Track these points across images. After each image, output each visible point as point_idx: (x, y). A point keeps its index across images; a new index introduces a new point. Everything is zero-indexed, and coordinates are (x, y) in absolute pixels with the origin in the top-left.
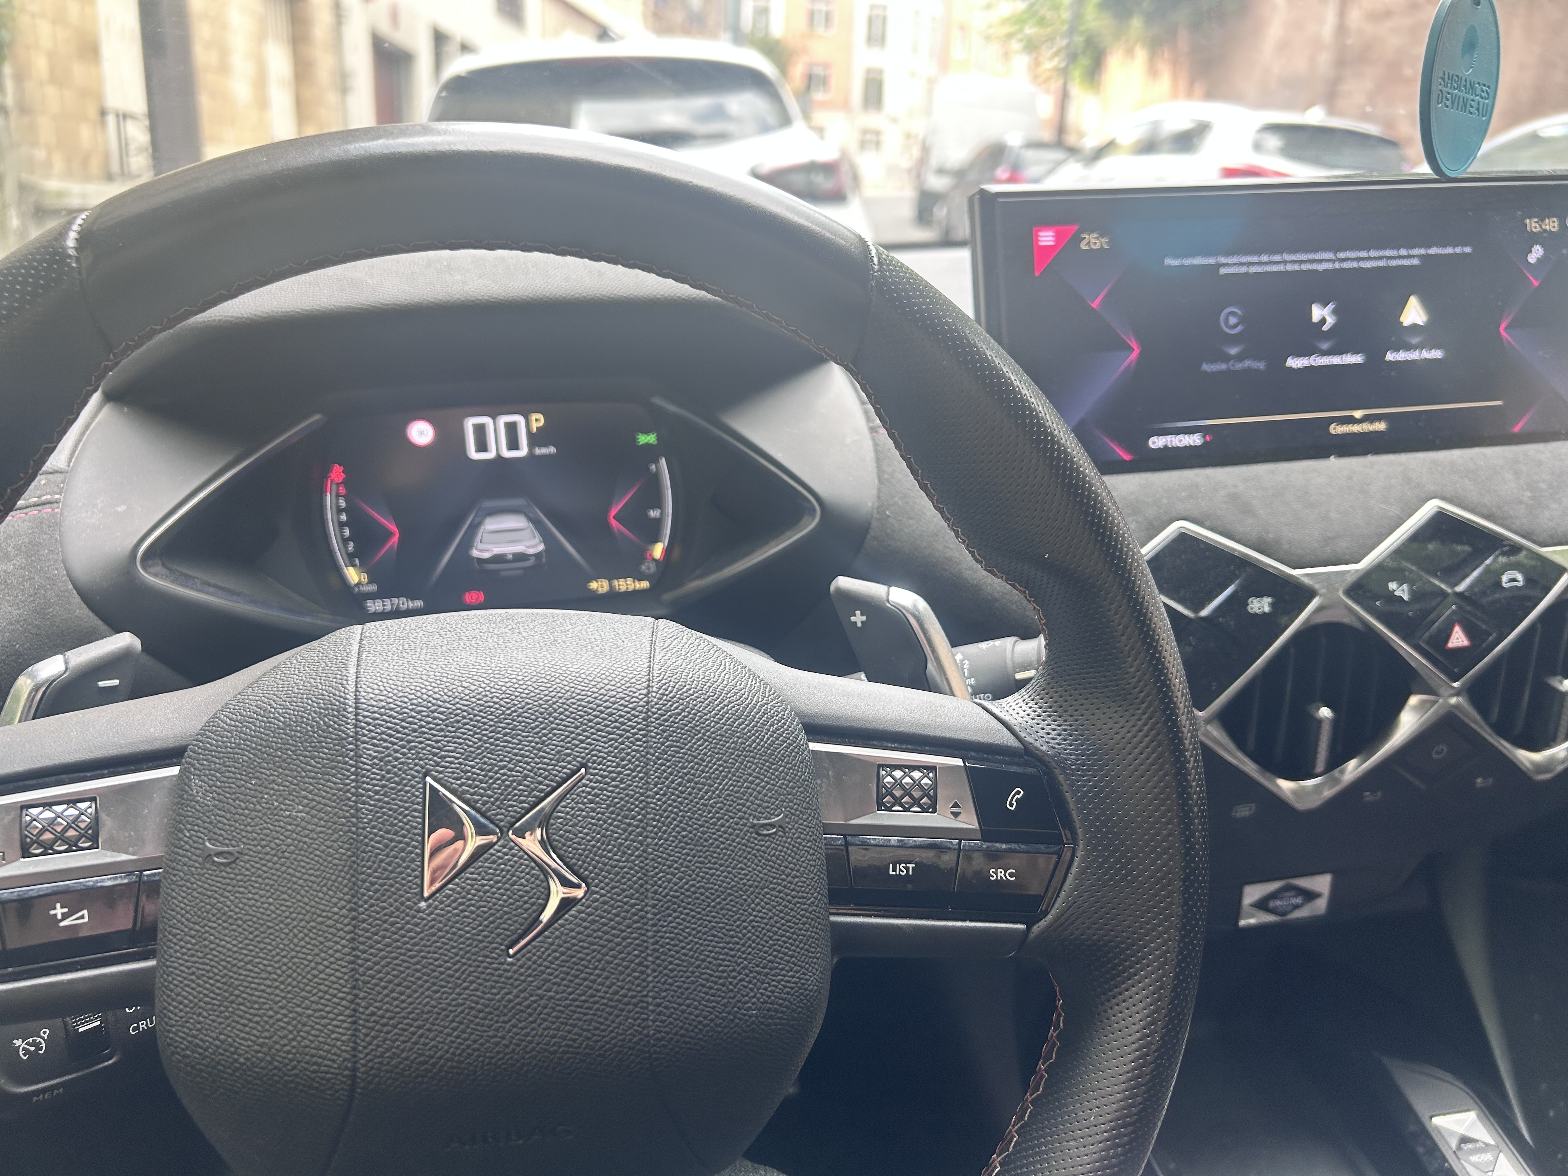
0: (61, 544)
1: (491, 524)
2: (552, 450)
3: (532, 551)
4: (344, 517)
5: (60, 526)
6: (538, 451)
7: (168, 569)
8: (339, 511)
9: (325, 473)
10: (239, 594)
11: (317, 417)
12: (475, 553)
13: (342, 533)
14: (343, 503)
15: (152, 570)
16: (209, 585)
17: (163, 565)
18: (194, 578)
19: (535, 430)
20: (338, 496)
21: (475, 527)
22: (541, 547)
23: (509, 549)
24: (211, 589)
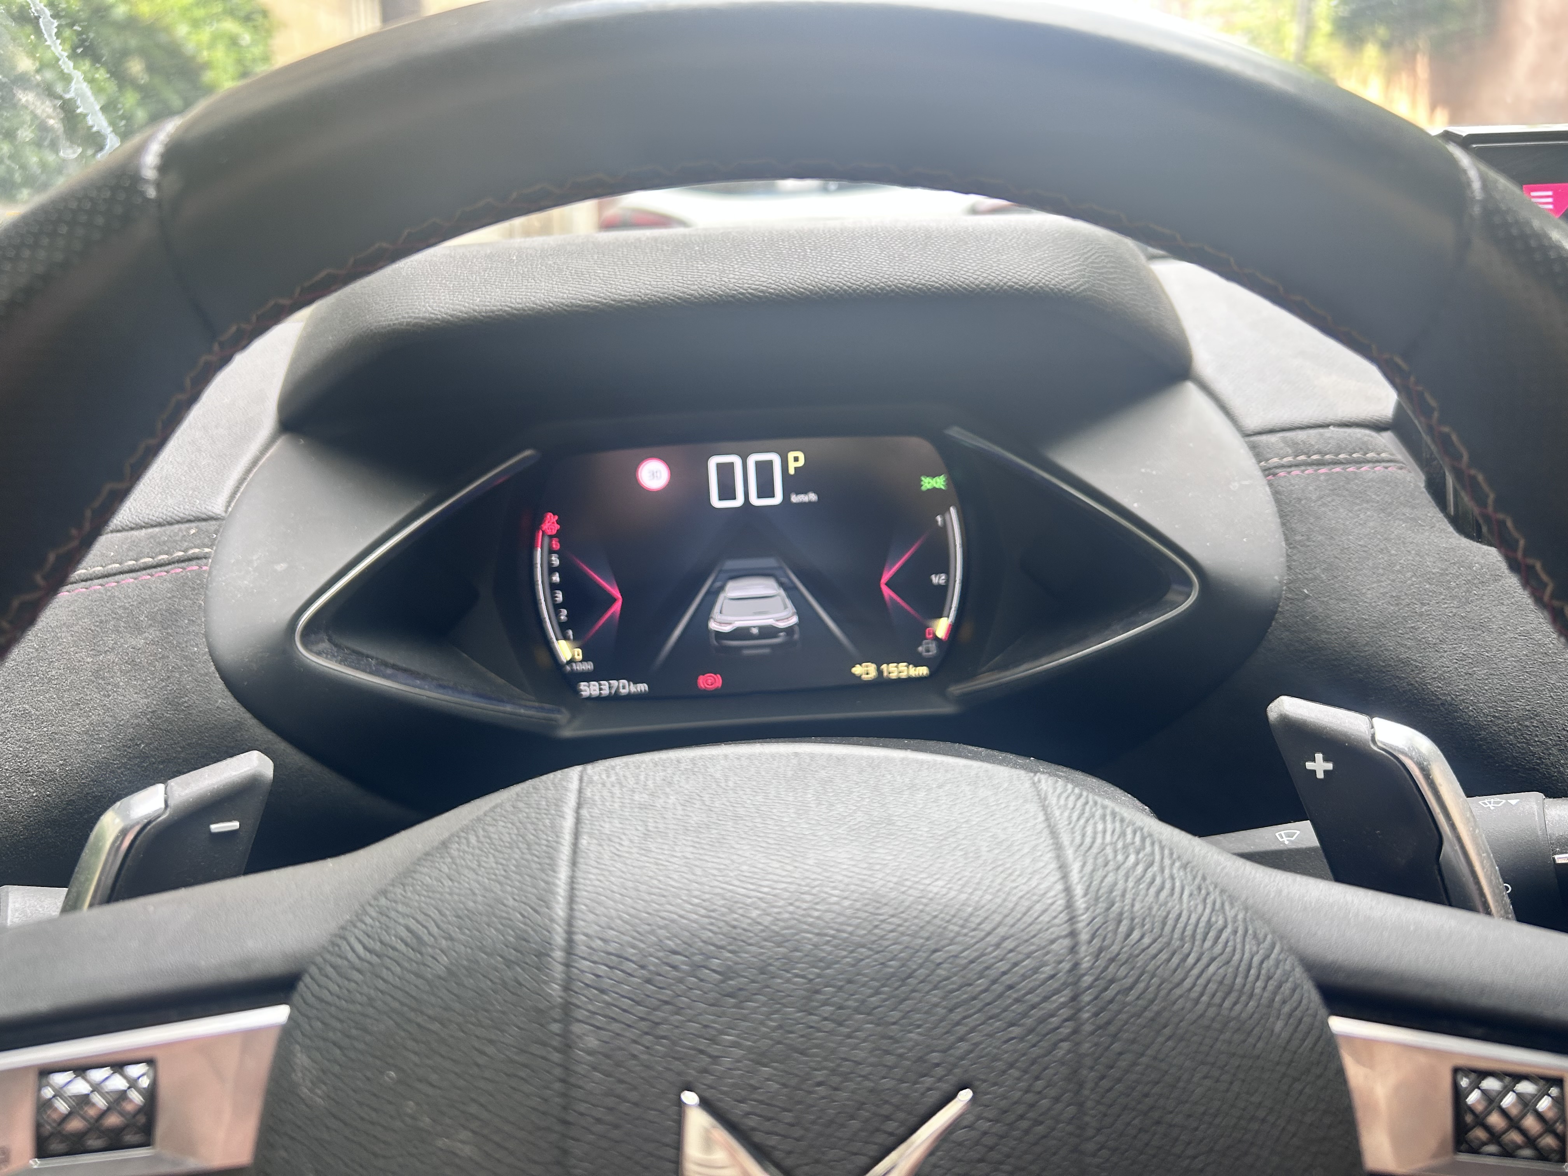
0: (205, 611)
1: (734, 589)
2: (812, 497)
3: (782, 625)
4: (556, 578)
5: (207, 589)
6: (795, 499)
7: (336, 645)
8: (552, 570)
9: (536, 523)
10: (424, 677)
11: (527, 453)
12: (713, 626)
13: (553, 597)
14: (556, 561)
15: (315, 648)
16: (386, 665)
17: (330, 640)
18: (368, 656)
19: (792, 471)
20: (551, 552)
21: (714, 594)
22: (794, 620)
23: (753, 621)
24: (389, 671)
